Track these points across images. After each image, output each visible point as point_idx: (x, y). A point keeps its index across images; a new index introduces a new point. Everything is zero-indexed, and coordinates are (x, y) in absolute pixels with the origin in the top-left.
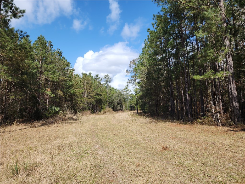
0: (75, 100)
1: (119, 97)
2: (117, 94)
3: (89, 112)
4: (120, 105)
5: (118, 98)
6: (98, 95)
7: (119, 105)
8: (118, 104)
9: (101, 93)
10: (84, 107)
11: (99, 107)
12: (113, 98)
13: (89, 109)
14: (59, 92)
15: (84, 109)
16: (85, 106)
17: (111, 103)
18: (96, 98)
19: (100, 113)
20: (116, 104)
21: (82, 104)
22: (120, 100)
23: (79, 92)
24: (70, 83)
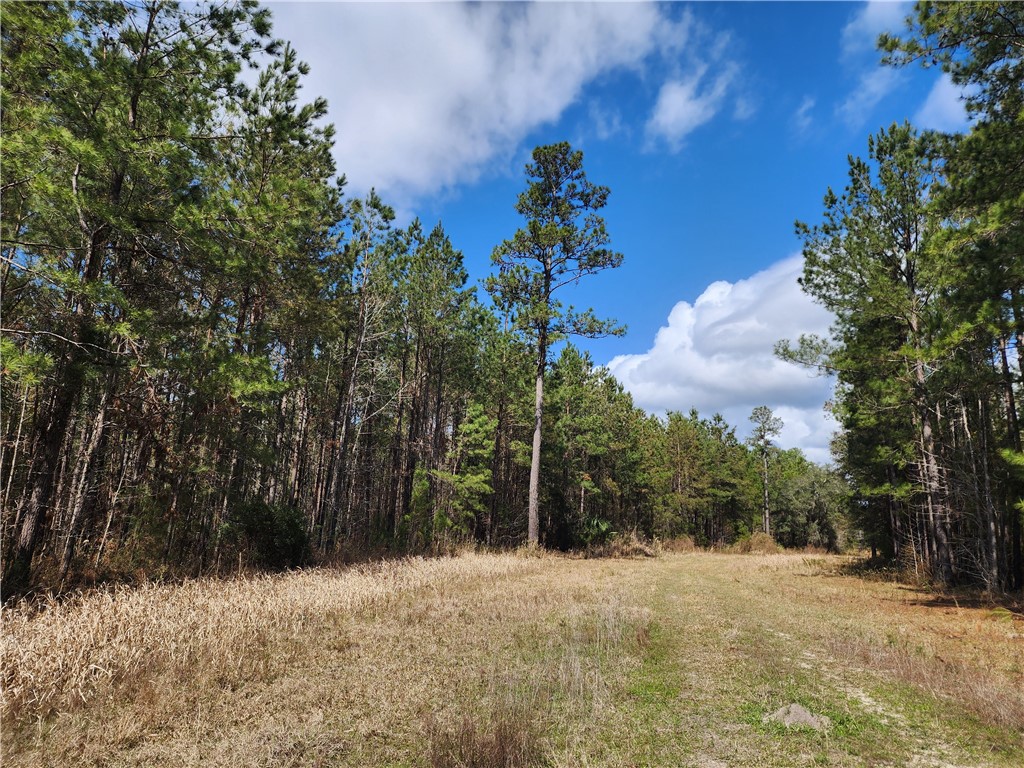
0: (646, 500)
1: (813, 492)
2: (804, 482)
3: (690, 541)
4: (818, 524)
5: (808, 495)
6: (724, 485)
7: (814, 526)
8: (811, 518)
9: (733, 481)
10: (677, 524)
11: (728, 528)
12: (791, 494)
13: (692, 532)
14: (609, 482)
15: (675, 532)
16: (679, 519)
17: (782, 514)
18: (715, 495)
19: (733, 550)
20: (802, 519)
21: (669, 514)
22: (819, 505)
23: (657, 476)
24: (636, 456)
